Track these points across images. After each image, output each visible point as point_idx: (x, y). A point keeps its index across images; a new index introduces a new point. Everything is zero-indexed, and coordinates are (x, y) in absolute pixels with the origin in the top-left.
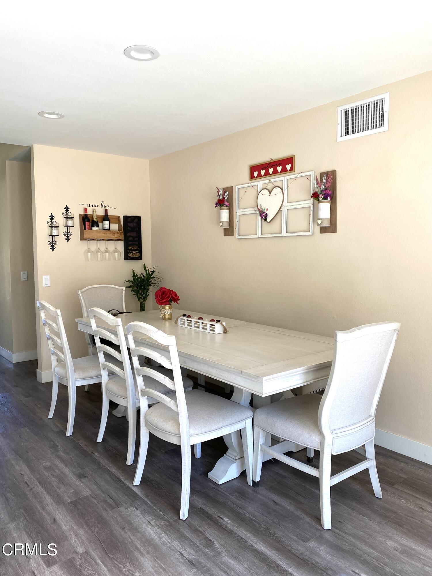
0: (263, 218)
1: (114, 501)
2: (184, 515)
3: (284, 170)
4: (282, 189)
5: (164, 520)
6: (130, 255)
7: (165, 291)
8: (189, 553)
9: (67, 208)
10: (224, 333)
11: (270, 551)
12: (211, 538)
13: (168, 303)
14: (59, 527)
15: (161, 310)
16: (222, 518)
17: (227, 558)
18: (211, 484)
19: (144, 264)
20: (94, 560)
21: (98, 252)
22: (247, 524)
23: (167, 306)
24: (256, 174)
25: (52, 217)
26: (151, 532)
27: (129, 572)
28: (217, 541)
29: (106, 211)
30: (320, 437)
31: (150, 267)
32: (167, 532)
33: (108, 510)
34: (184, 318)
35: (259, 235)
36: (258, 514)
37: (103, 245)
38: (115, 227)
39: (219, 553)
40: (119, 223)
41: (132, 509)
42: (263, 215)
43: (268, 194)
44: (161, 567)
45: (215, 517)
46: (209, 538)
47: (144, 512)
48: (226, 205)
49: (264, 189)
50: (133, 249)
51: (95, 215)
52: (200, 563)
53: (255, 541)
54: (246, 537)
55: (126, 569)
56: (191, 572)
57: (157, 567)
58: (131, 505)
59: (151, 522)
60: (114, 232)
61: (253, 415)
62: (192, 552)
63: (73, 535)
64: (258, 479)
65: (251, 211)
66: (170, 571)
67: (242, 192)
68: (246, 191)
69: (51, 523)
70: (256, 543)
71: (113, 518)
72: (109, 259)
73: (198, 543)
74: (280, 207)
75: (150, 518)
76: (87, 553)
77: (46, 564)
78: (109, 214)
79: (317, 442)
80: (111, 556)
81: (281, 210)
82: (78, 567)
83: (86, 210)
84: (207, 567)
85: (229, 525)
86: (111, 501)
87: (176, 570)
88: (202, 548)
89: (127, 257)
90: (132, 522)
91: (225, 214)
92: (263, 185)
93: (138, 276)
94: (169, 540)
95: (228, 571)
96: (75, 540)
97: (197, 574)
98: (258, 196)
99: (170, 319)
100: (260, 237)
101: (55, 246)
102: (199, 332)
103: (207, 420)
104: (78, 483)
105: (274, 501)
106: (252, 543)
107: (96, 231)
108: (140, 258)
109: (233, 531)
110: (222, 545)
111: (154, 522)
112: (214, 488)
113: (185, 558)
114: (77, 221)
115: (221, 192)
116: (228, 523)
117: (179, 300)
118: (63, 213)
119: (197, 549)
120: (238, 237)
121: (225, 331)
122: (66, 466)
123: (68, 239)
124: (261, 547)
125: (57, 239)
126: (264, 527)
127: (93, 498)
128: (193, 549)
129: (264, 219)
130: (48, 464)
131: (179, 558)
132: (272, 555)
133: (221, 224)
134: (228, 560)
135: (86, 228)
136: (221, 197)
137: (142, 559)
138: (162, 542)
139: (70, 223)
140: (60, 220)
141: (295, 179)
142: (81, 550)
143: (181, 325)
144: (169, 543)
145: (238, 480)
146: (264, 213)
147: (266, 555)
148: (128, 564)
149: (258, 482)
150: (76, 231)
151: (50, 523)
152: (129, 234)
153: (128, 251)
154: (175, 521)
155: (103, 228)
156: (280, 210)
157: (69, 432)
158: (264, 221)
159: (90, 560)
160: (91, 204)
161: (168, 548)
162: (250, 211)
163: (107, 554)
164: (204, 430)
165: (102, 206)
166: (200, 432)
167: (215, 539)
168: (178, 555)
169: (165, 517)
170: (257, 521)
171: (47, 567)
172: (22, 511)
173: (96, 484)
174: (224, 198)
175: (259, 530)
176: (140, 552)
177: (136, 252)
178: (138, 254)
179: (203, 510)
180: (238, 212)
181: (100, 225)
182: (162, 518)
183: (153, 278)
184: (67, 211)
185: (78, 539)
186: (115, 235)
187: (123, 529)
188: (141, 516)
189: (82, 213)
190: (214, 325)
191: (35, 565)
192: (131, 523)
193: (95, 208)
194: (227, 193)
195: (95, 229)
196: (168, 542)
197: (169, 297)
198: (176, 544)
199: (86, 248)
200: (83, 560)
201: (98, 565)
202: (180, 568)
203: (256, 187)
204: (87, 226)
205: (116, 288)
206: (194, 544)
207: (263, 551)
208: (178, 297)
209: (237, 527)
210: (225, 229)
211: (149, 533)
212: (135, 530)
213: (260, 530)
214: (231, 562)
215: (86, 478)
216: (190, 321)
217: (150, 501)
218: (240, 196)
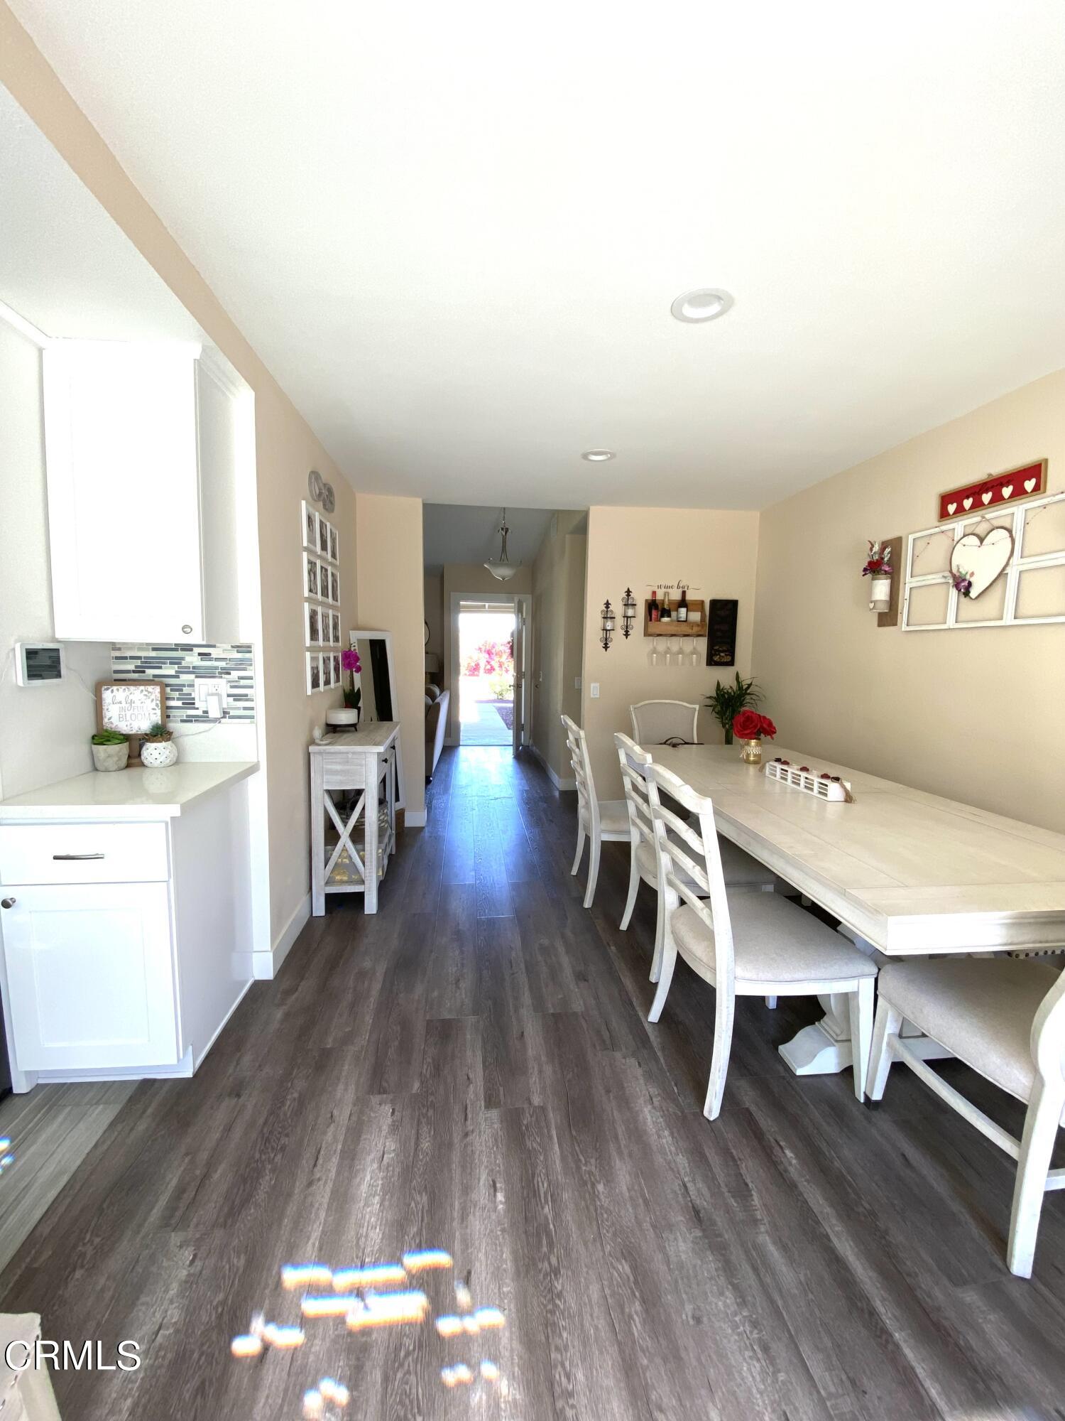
0: (962, 590)
1: (611, 1036)
2: (710, 1111)
3: (1019, 492)
4: (1010, 531)
5: (677, 1106)
6: (716, 658)
7: (751, 717)
8: (699, 1191)
9: (628, 592)
10: (846, 801)
11: (864, 1269)
12: (748, 1181)
13: (755, 734)
14: (524, 1046)
15: (742, 747)
16: (781, 1147)
17: (767, 1238)
18: (781, 1068)
19: (737, 674)
20: (548, 1127)
21: (666, 653)
22: (829, 1183)
23: (752, 741)
24: (952, 508)
25: (607, 604)
26: (649, 1117)
27: (591, 1179)
28: (760, 1192)
29: (684, 593)
30: (1031, 1076)
31: (746, 678)
32: (675, 1130)
33: (598, 1048)
34: (776, 764)
35: (951, 623)
36: (861, 1171)
37: (675, 644)
38: (695, 616)
39: (755, 1222)
40: (703, 611)
41: (632, 1062)
42: (963, 584)
43: (979, 543)
44: (643, 1196)
45: (768, 1139)
46: (744, 1177)
47: (649, 1076)
48: (885, 571)
49: (969, 535)
50: (720, 649)
51: (667, 599)
52: (713, 1223)
53: (837, 1229)
54: (821, 1212)
55: (588, 1169)
56: (691, 1233)
57: (635, 1191)
58: (634, 1055)
59: (654, 1099)
60: (693, 625)
61: (878, 973)
62: (705, 1191)
63: (536, 1069)
64: (877, 1095)
65: (937, 579)
66: (654, 1210)
67: (920, 544)
68: (928, 543)
69: (517, 1038)
70: (837, 1234)
71: (599, 1067)
72: (683, 664)
73: (721, 1178)
74: (1002, 566)
75: (654, 1091)
76: (543, 1109)
77: (485, 1101)
78: (689, 597)
79: (1024, 1084)
80: (574, 1133)
81: (1006, 572)
82: (524, 1128)
83: (654, 593)
84: (722, 1239)
85: (791, 1169)
86: (606, 1035)
87: (666, 1215)
88: (727, 1194)
89: (711, 662)
90: (626, 1085)
91: (881, 589)
92: (968, 527)
93: (725, 691)
94: (673, 1149)
95: (762, 1271)
96: (536, 1080)
97: (701, 1243)
98: (954, 549)
99: (755, 763)
100: (951, 627)
101: (610, 645)
102: (798, 793)
103: (772, 959)
104: (572, 986)
105: (904, 1155)
106: (829, 1231)
107: (666, 623)
108: (731, 663)
109: (796, 1187)
110: (765, 1205)
111: (658, 1101)
112: (784, 1078)
113: (689, 1199)
114: (641, 609)
115: (876, 548)
116: (790, 1164)
117: (775, 733)
118: (623, 598)
119: (715, 1192)
120: (904, 628)
121: (849, 799)
122: (567, 952)
123: (627, 635)
124: (846, 1248)
125: (612, 635)
126: (867, 1206)
127: (583, 1017)
128: (709, 1188)
129: (964, 594)
130: (545, 942)
131: (679, 1192)
132: (867, 1280)
133: (872, 605)
134: (770, 1245)
135: (653, 619)
136: (876, 557)
137: (617, 1161)
138: (659, 1146)
139: (630, 612)
140: (617, 608)
141: (1045, 508)
142: (537, 1100)
143: (770, 776)
144: (671, 1154)
145: (835, 1079)
146: (964, 580)
147: (851, 1274)
148: (593, 1161)
149: (877, 1103)
150: (638, 623)
151: (515, 1036)
152: (716, 627)
153: (713, 652)
154: (694, 1114)
155: (678, 618)
156: (1002, 575)
157: (588, 904)
158: (963, 596)
159: (543, 1124)
160: (663, 584)
161: (666, 1163)
162: (934, 579)
163: (569, 1125)
164: (762, 976)
165: (678, 587)
166: (754, 977)
167: (756, 1187)
168: (679, 1185)
169: (680, 1100)
170: (855, 1185)
171: (485, 1108)
172: (490, 1002)
173: (597, 998)
174: (883, 559)
175: (853, 1210)
176: (619, 1147)
177: (726, 655)
178: (728, 657)
179: (751, 1114)
180: (908, 582)
181: (674, 614)
182: (674, 1100)
183: (749, 694)
184: (628, 595)
185: (540, 1080)
186: (694, 628)
187: (608, 1092)
188: (642, 1081)
189: (649, 597)
190: (826, 786)
191: (472, 1097)
192: (623, 1087)
193: (668, 590)
194: (888, 550)
195: (665, 619)
196: (670, 1151)
197: (755, 727)
198: (682, 1161)
199: (651, 647)
200: (534, 1119)
201: (550, 1137)
202: (673, 1214)
203: (950, 534)
204: (653, 616)
205: (685, 706)
206: (714, 1178)
207: (848, 1260)
208: (775, 728)
209: (807, 1180)
210: (881, 615)
211: (645, 1119)
212: (625, 1102)
213: (855, 1208)
214: (773, 1251)
215: (586, 983)
216: (787, 771)
217: (666, 1061)
218: (915, 552)
